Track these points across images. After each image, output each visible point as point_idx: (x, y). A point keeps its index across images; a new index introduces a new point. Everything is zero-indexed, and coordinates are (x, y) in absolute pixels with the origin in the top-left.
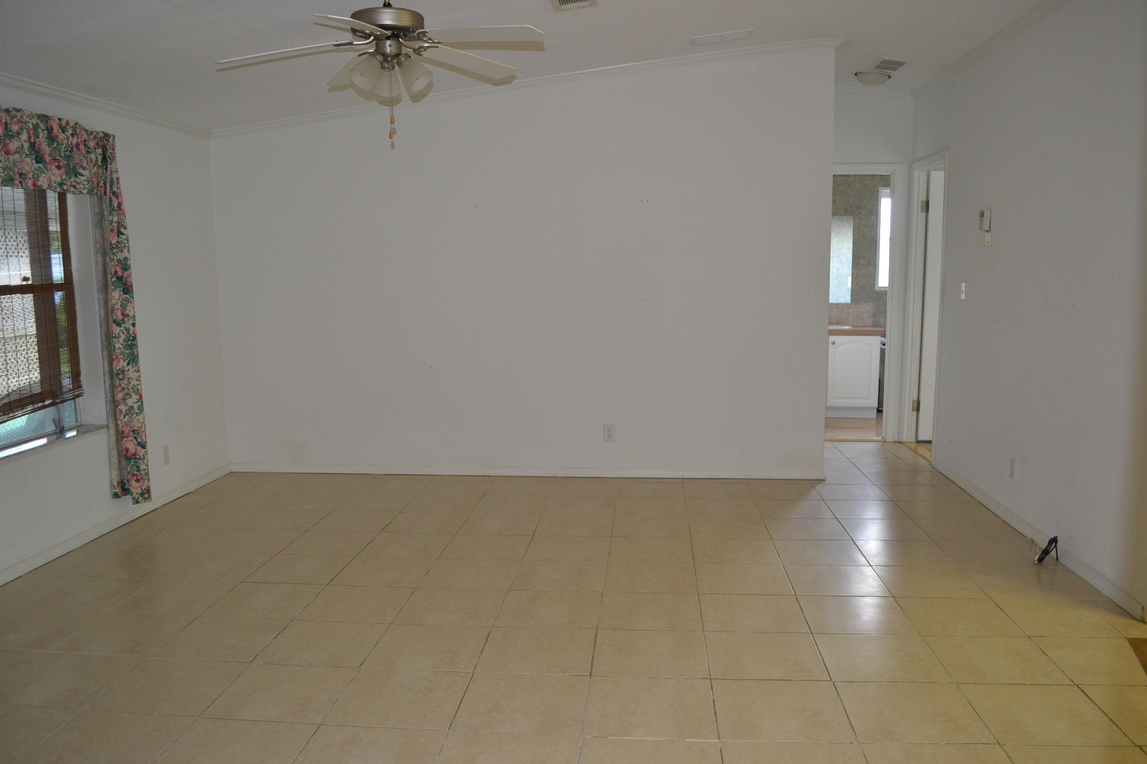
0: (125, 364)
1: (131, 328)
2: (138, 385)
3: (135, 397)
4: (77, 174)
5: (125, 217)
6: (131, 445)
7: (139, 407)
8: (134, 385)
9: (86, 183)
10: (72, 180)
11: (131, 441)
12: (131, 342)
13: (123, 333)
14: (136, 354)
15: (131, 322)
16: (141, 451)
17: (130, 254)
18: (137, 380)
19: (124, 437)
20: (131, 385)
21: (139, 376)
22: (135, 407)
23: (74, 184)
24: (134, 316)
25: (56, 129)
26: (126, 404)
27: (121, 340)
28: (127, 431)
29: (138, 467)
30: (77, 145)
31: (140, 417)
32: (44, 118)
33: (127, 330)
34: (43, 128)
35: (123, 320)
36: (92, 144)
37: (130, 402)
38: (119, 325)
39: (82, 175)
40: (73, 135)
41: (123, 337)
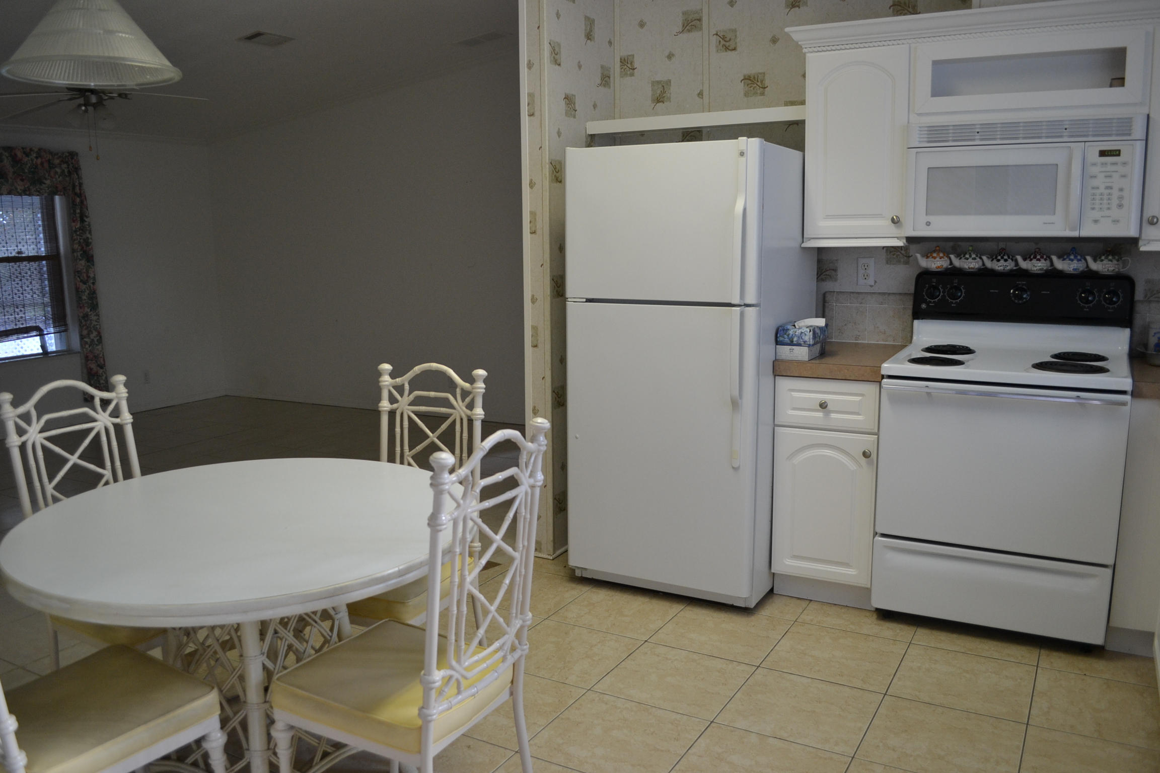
0: (89, 310)
1: (92, 286)
2: (97, 325)
3: (95, 333)
4: (41, 183)
5: (87, 210)
6: (93, 366)
7: (97, 340)
8: (94, 325)
9: (47, 189)
10: (37, 187)
11: (94, 363)
12: (93, 295)
13: (88, 289)
14: (95, 303)
15: (92, 281)
16: (101, 371)
17: (91, 235)
18: (96, 321)
19: (88, 360)
20: (93, 325)
21: (98, 319)
22: (95, 340)
23: (39, 190)
24: (94, 278)
25: (19, 154)
26: (90, 338)
27: (86, 294)
28: (91, 356)
29: (99, 381)
30: (42, 164)
31: (99, 347)
32: (9, 149)
33: (90, 287)
34: (7, 155)
35: (87, 280)
36: (57, 161)
37: (92, 336)
38: (85, 283)
39: (45, 184)
40: (37, 158)
41: (88, 292)
